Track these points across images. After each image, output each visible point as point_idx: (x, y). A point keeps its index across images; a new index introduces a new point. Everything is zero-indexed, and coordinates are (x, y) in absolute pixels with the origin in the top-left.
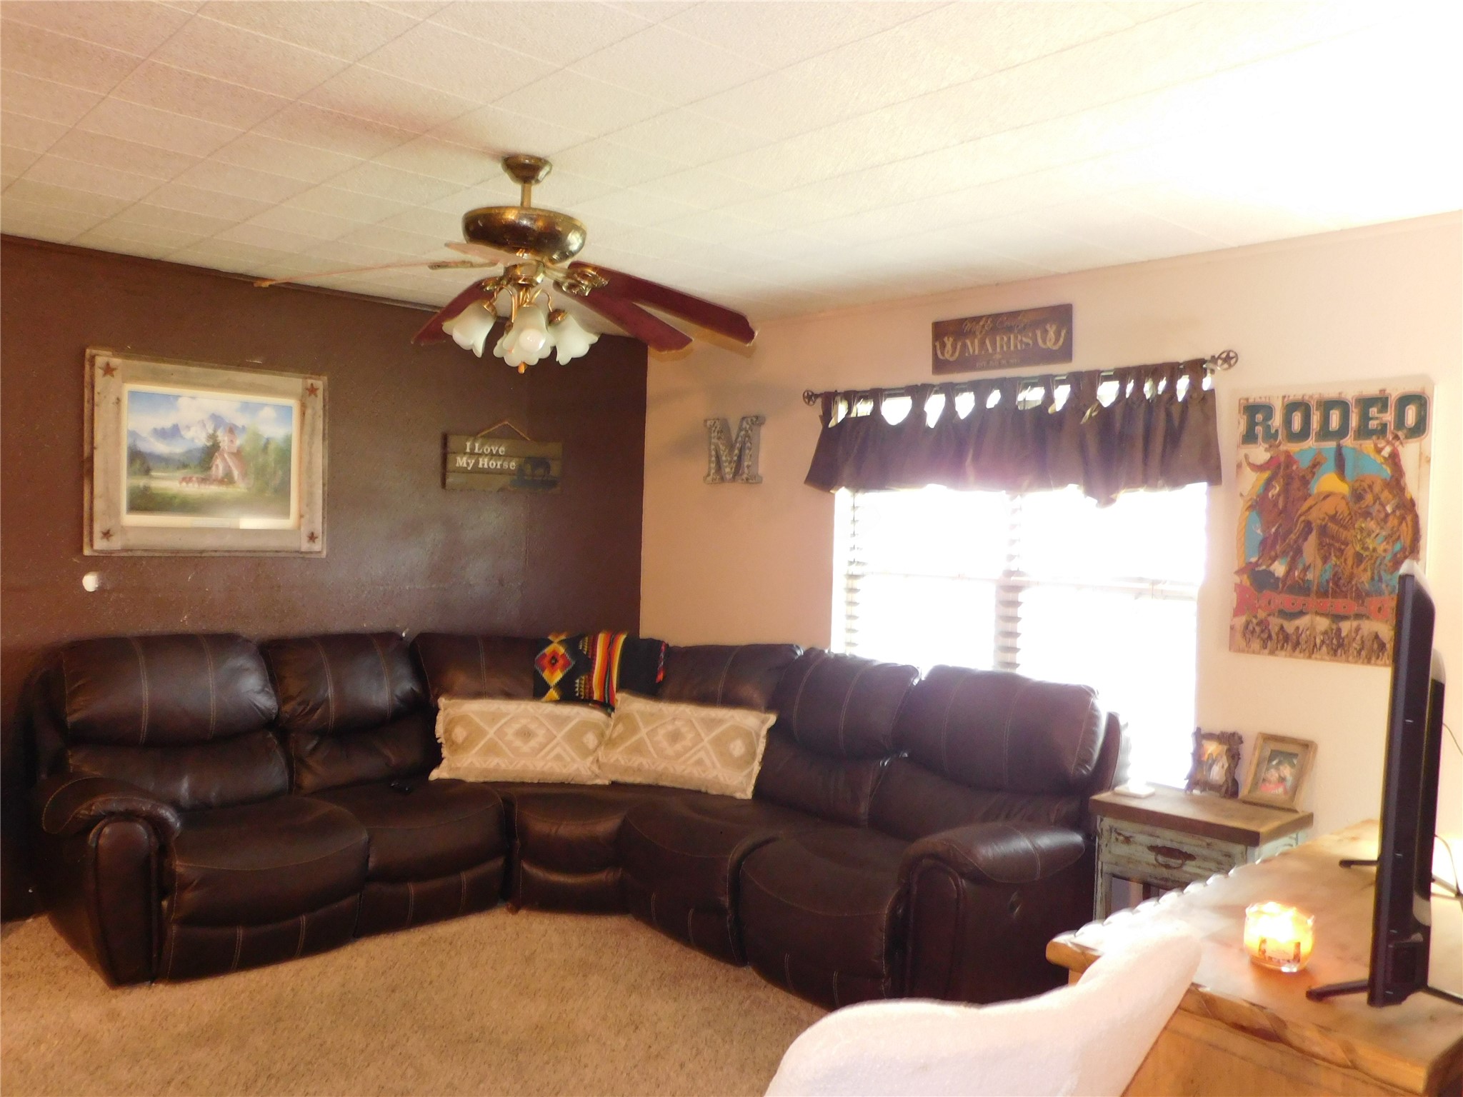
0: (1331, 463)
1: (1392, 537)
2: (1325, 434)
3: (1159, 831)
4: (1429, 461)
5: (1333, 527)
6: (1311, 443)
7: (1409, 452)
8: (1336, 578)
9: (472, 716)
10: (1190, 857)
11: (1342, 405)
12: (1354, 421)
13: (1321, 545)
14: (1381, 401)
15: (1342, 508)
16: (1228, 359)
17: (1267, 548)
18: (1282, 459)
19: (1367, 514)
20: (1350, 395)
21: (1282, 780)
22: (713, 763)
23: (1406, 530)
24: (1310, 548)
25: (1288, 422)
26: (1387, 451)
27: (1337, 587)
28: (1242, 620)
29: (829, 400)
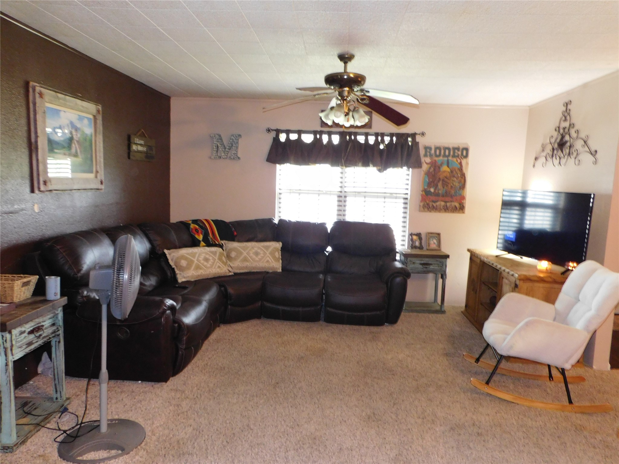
0: (446, 163)
1: (460, 182)
2: (445, 156)
3: (424, 259)
4: (468, 164)
5: (446, 179)
6: (441, 158)
7: (464, 162)
8: (446, 192)
9: (185, 255)
10: (431, 264)
11: (449, 149)
12: (452, 153)
13: (443, 184)
14: (458, 149)
15: (448, 175)
16: (423, 134)
17: (429, 185)
18: (434, 162)
19: (454, 176)
20: (451, 146)
21: (435, 243)
22: (272, 261)
23: (463, 181)
24: (440, 185)
25: (435, 152)
26: (459, 161)
27: (447, 194)
28: (422, 204)
29: (278, 132)
